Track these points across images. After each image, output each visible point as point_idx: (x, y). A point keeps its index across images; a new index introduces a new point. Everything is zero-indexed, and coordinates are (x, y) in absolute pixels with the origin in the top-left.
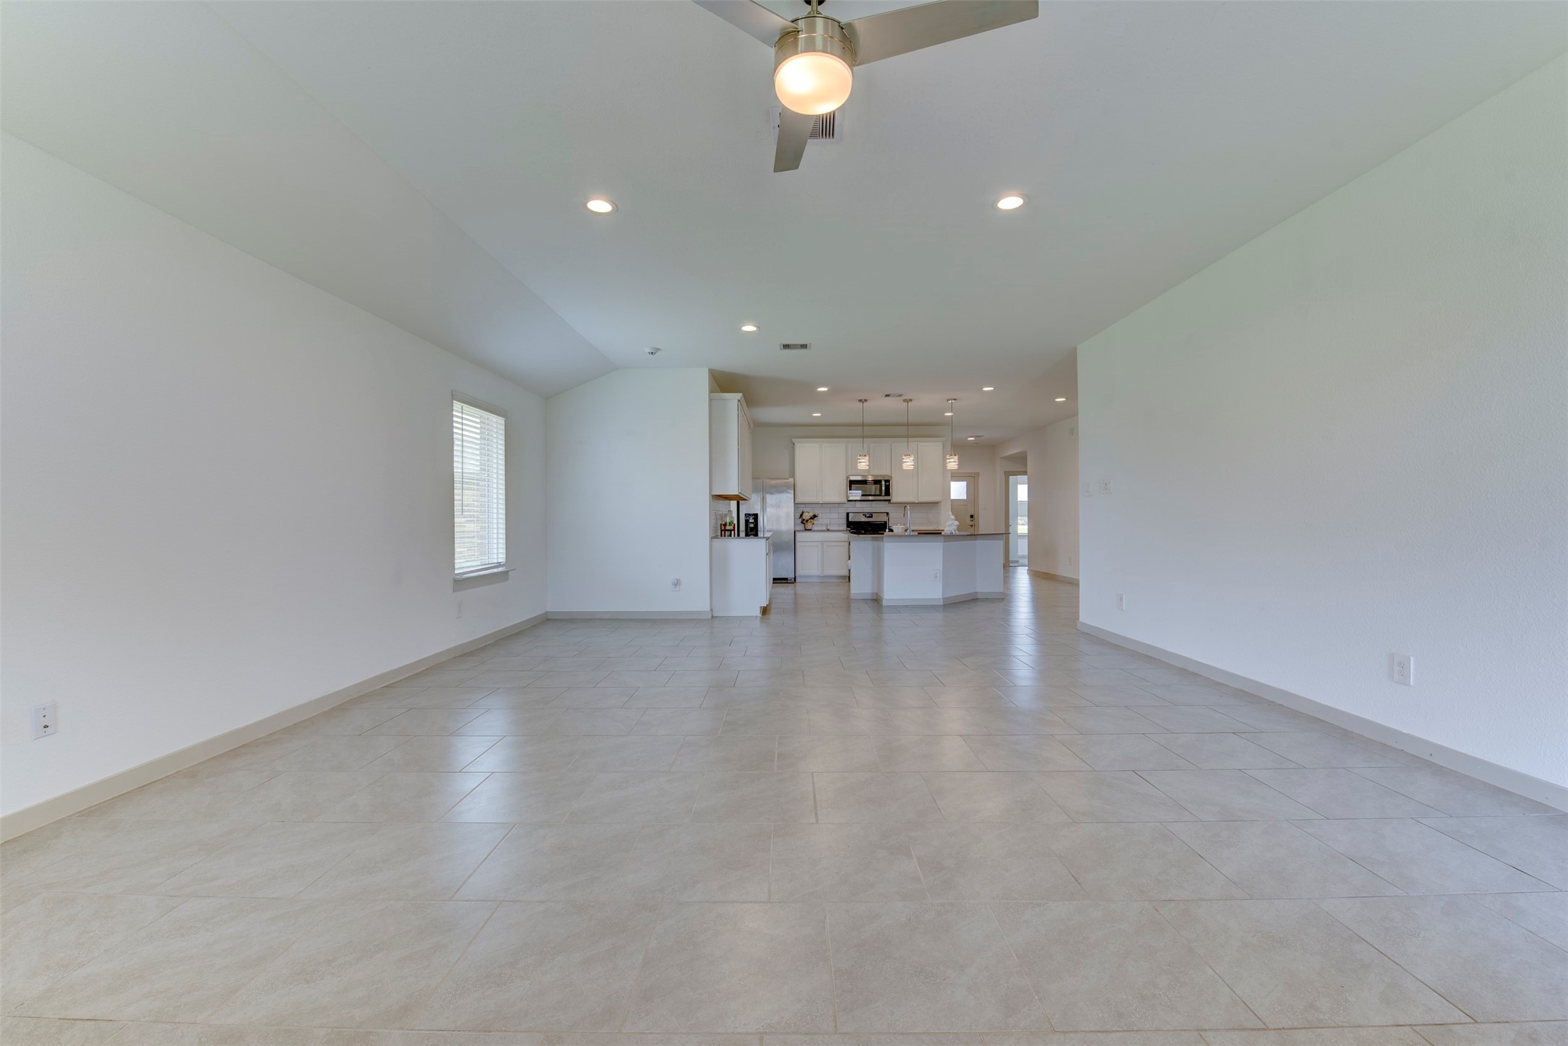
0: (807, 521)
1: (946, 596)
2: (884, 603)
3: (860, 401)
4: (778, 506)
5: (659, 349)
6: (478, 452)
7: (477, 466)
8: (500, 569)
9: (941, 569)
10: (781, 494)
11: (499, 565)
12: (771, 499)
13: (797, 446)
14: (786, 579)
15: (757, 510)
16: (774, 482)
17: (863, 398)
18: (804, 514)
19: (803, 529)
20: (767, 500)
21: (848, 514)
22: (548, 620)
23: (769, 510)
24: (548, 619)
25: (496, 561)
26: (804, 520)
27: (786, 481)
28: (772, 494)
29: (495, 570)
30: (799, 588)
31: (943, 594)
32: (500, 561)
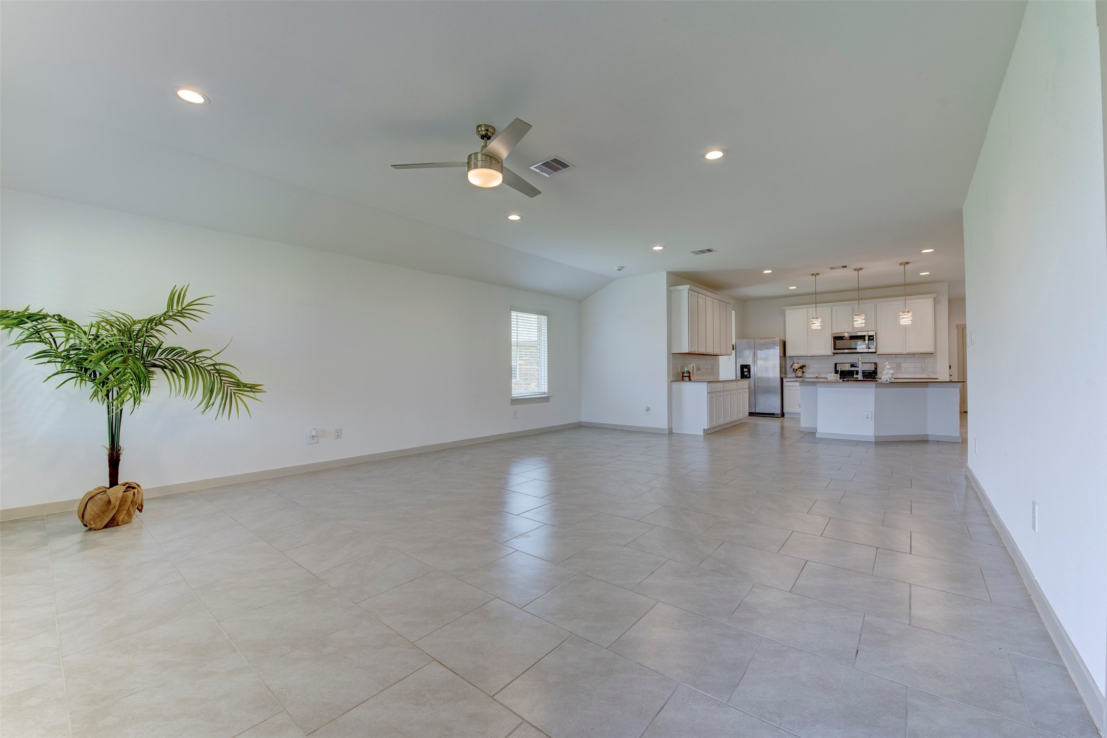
0: (797, 370)
1: (876, 435)
2: (817, 436)
3: (813, 275)
4: (766, 359)
5: (623, 267)
6: (536, 331)
7: (536, 337)
8: (545, 395)
9: (873, 411)
10: (769, 350)
11: (544, 393)
12: (761, 354)
13: (787, 312)
14: (774, 414)
15: (749, 362)
16: (763, 341)
17: (815, 272)
18: (794, 365)
19: (795, 376)
20: (758, 354)
21: (836, 364)
22: (579, 426)
23: (759, 362)
24: (581, 426)
25: (543, 391)
26: (794, 369)
27: (773, 340)
28: (761, 350)
29: (543, 396)
30: (787, 422)
31: (874, 434)
32: (545, 391)
